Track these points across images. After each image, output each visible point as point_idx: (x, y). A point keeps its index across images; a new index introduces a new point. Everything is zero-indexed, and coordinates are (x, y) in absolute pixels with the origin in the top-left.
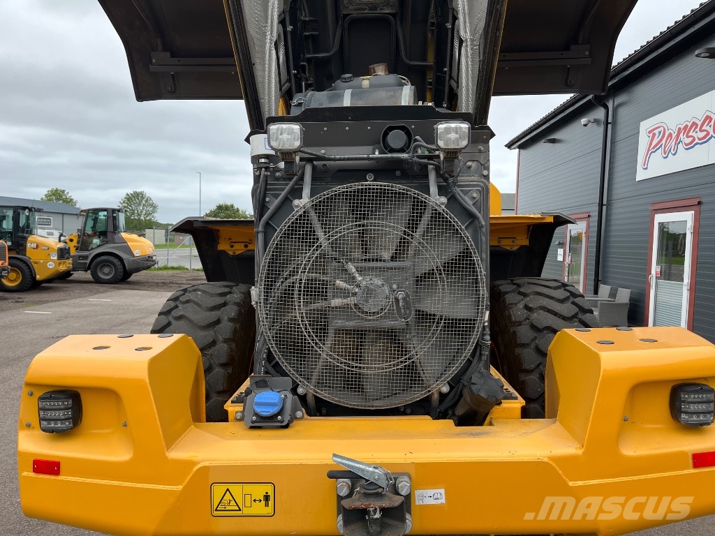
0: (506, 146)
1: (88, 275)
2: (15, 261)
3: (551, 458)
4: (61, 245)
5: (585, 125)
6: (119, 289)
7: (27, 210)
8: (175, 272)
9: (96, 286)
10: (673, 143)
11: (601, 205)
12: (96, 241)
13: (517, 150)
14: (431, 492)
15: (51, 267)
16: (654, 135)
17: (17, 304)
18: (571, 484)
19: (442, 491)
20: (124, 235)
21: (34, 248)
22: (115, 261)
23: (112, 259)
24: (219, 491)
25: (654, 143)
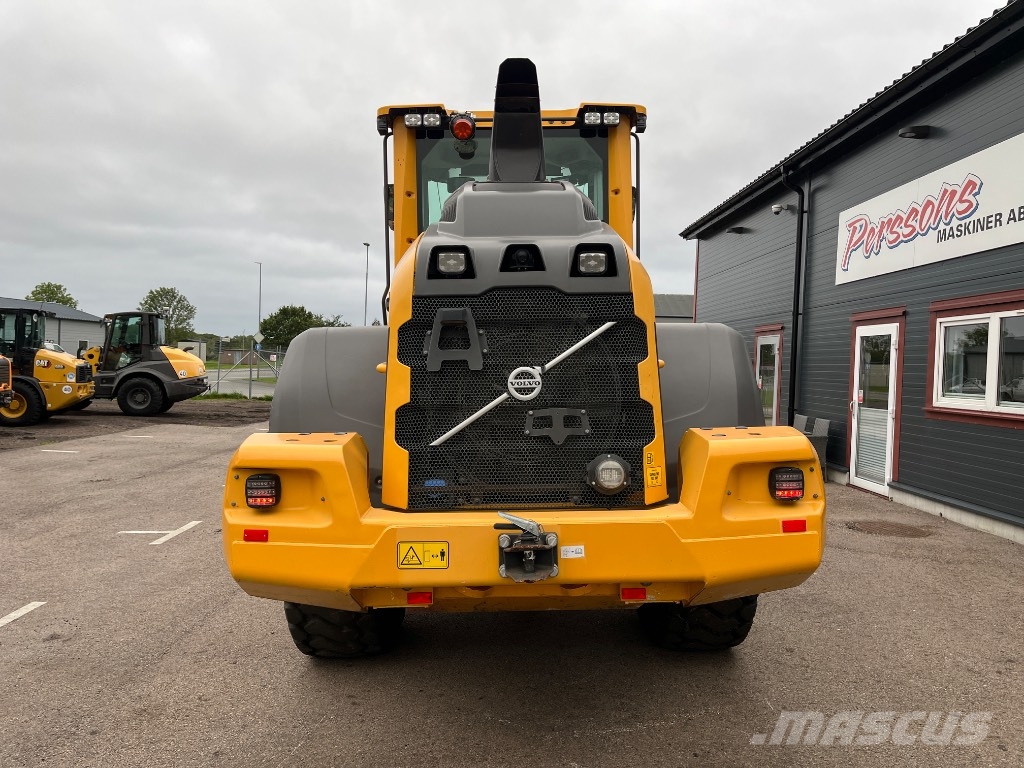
0: (681, 235)
1: (113, 405)
2: (18, 384)
3: (668, 521)
4: (81, 362)
5: (777, 213)
6: (159, 423)
7: (35, 315)
8: (228, 401)
9: (127, 420)
10: (876, 241)
11: (796, 314)
12: (124, 359)
13: (696, 240)
14: (573, 548)
15: (67, 392)
16: (855, 228)
17: (28, 441)
18: (683, 541)
19: (582, 547)
20: (165, 349)
21: (44, 367)
22: (152, 385)
23: (148, 382)
24: (404, 548)
25: (855, 239)
